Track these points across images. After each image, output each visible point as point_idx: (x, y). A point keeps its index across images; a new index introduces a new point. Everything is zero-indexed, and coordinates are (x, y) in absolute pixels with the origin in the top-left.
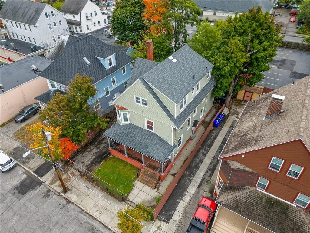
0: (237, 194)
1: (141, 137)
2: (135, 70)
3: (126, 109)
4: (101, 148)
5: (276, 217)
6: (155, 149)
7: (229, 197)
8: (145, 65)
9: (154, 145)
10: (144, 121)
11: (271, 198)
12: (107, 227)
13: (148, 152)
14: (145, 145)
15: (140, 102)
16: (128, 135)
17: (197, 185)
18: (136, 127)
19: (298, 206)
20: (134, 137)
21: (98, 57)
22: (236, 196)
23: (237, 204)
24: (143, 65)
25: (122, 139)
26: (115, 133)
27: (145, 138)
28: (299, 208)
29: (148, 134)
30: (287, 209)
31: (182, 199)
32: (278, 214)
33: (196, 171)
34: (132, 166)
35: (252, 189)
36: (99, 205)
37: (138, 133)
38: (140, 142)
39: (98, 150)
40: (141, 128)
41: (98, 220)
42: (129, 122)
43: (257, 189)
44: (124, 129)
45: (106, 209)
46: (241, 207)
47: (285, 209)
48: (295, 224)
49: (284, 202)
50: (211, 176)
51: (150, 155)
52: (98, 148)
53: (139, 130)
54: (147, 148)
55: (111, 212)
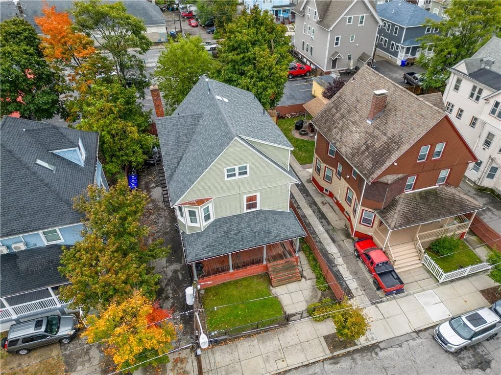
0: (398, 209)
1: (249, 226)
2: (165, 140)
3: (207, 200)
4: (171, 295)
5: (437, 205)
6: (280, 227)
7: (396, 216)
8: (177, 125)
9: (275, 223)
10: (241, 201)
11: (420, 193)
12: (308, 364)
13: (276, 237)
14: (265, 232)
15: (234, 175)
16: (228, 237)
17: (330, 241)
18: (229, 219)
19: (439, 185)
20: (239, 233)
21: (54, 152)
22: (399, 211)
23: (406, 217)
24: (173, 126)
25: (225, 247)
26: (207, 247)
27: (255, 224)
28: (441, 186)
29: (254, 217)
30: (436, 192)
31: (336, 266)
32: (436, 201)
33: (312, 229)
34: (245, 279)
35: (402, 195)
36: (269, 354)
37: (239, 224)
38: (255, 233)
39: (171, 301)
40: (237, 216)
41: (290, 370)
42: (212, 220)
43: (406, 193)
44: (213, 233)
45: (282, 349)
46: (411, 218)
47: (435, 193)
48: (450, 200)
49: (430, 189)
50: (329, 223)
51: (282, 237)
52: (167, 298)
53: (236, 220)
54: (270, 233)
55: (293, 346)
